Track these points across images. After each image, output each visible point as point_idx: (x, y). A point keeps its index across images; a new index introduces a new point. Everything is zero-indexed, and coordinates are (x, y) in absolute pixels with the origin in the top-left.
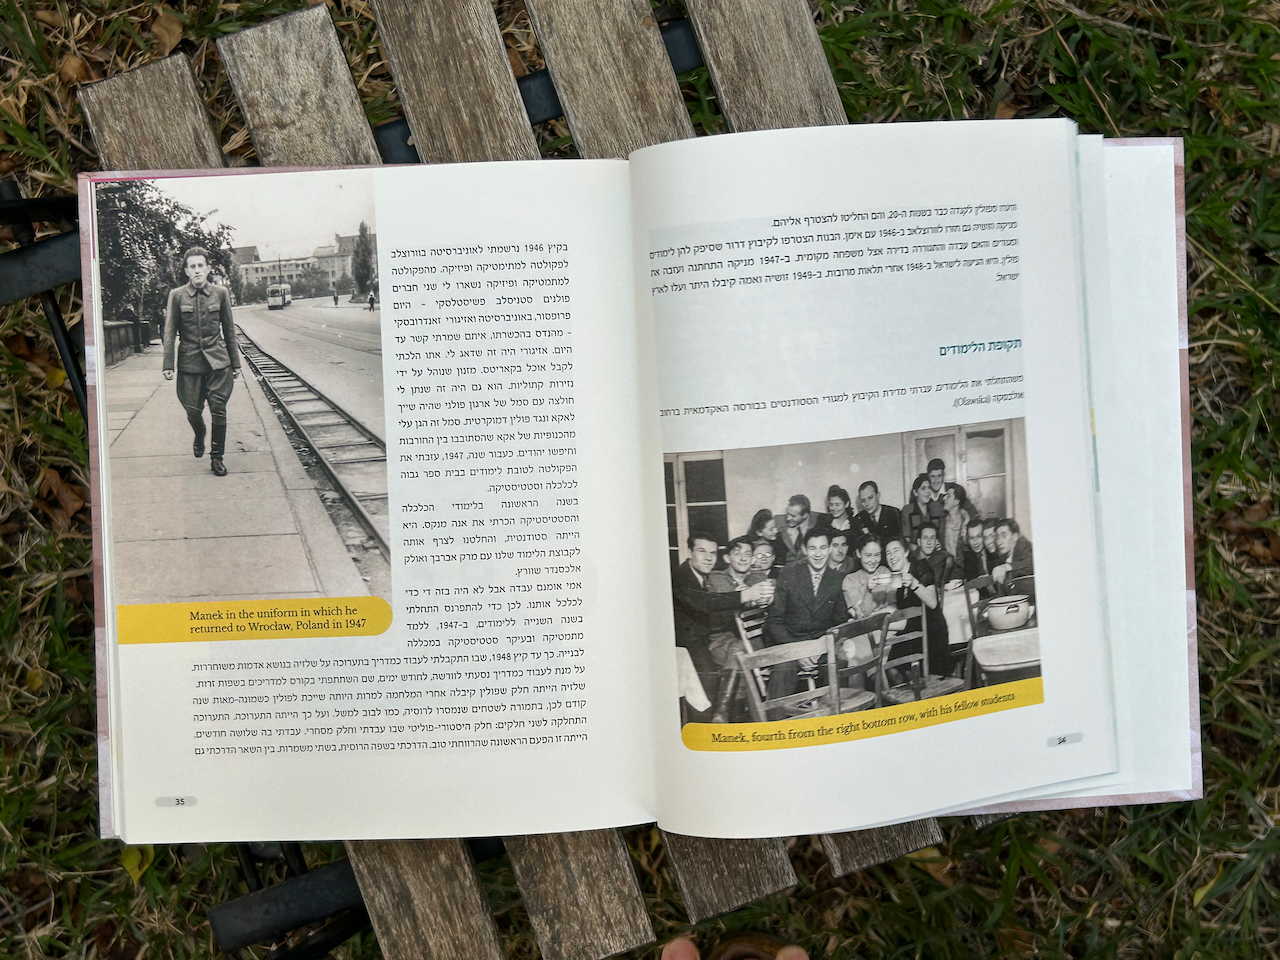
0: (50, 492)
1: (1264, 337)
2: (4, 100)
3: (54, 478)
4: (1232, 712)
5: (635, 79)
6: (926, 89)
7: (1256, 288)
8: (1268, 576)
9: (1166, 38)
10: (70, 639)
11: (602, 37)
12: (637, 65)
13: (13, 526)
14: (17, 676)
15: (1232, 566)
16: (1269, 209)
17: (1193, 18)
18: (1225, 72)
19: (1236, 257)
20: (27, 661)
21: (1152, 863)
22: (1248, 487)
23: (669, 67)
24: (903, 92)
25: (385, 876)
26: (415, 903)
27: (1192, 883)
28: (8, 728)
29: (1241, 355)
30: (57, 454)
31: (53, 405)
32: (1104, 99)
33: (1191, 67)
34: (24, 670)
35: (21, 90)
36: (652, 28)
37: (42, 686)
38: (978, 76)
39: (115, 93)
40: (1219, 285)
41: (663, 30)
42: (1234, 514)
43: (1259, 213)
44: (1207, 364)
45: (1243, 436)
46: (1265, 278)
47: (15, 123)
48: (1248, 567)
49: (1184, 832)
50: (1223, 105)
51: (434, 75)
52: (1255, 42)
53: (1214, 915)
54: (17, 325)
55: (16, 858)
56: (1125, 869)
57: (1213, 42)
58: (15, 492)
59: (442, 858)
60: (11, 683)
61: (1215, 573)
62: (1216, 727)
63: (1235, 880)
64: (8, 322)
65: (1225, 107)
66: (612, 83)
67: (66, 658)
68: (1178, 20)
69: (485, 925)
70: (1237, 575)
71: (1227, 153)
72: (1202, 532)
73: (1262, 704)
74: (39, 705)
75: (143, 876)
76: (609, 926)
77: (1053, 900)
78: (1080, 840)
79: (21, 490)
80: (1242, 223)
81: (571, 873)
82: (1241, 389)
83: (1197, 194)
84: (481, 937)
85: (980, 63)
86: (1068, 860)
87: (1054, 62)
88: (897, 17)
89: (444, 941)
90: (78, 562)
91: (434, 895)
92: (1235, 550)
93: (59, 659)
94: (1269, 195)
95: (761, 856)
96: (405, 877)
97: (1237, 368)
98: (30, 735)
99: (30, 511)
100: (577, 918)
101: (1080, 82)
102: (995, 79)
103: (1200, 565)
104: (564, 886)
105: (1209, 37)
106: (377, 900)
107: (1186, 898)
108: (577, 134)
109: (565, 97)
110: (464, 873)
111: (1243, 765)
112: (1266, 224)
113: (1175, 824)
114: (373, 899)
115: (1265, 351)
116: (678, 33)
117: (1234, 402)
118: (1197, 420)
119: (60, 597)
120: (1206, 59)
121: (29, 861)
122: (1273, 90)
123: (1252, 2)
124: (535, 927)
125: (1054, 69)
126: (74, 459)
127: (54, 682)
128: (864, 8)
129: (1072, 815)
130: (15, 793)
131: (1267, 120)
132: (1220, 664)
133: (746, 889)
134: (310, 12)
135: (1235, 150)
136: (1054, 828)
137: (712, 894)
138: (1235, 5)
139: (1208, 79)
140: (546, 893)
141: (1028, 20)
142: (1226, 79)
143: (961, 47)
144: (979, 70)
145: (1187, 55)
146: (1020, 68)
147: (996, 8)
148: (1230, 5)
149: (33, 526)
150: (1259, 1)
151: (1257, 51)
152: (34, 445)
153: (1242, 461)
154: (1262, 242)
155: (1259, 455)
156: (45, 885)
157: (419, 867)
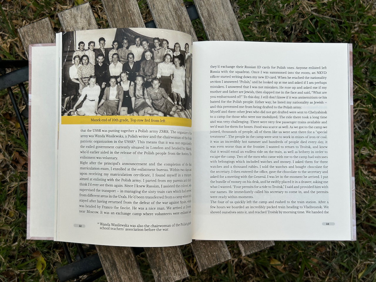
0: (16, 159)
1: (373, 107)
2: (3, 45)
3: (17, 155)
4: (368, 219)
5: (179, 22)
6: (271, 37)
7: (370, 92)
9: (341, 20)
10: (21, 201)
11: (169, 10)
12: (179, 17)
13: (5, 169)
14: (6, 213)
15: (367, 175)
16: (373, 70)
17: (349, 14)
18: (359, 30)
19: (364, 84)
20: (9, 208)
21: (345, 265)
22: (370, 151)
23: (189, 18)
24: (264, 38)
25: (108, 258)
26: (117, 266)
27: (358, 271)
28: (4, 228)
29: (367, 113)
30: (18, 148)
31: (17, 133)
32: (323, 39)
33: (349, 29)
34: (8, 211)
35: (8, 42)
36: (183, 7)
37: (13, 216)
38: (285, 32)
39: (29, 29)
40: (359, 92)
41: (187, 8)
42: (366, 160)
43: (370, 71)
44: (357, 116)
45: (368, 136)
46: (373, 90)
47: (6, 52)
48: (371, 176)
49: (355, 255)
50: (359, 39)
52: (367, 21)
53: (365, 281)
54: (6, 110)
55: (6, 267)
56: (337, 267)
57: (355, 21)
58: (6, 159)
59: (125, 252)
60: (4, 215)
61: (361, 177)
62: (364, 224)
63: (370, 270)
64: (4, 109)
65: (359, 40)
66: (172, 23)
67: (20, 207)
68: (345, 15)
69: (138, 272)
70: (368, 178)
71: (361, 54)
72: (357, 166)
74: (12, 221)
75: (43, 272)
76: (175, 272)
77: (316, 277)
78: (324, 259)
79: (8, 158)
80: (366, 74)
81: (164, 256)
82: (367, 123)
84: (137, 276)
85: (286, 28)
86: (320, 265)
87: (308, 28)
88: (261, 16)
89: (126, 277)
90: (24, 179)
91: (123, 263)
92: (367, 171)
93: (18, 207)
94: (373, 66)
95: (221, 250)
96: (114, 258)
97: (365, 116)
98: (10, 230)
99: (11, 164)
100: (165, 270)
101: (316, 34)
102: (291, 34)
103: (356, 175)
104: (161, 260)
105: (354, 20)
106: (106, 265)
107: (356, 276)
110: (132, 256)
111: (372, 235)
112: (373, 74)
113: (352, 253)
114: (105, 265)
115: (374, 111)
116: (192, 9)
117: (365, 127)
118: (355, 132)
119: (18, 189)
120: (353, 27)
121: (10, 268)
122: (373, 35)
123: (366, 9)
124: (153, 273)
125: (308, 30)
126: (23, 149)
127: (17, 214)
128: (251, 14)
129: (320, 251)
130: (5, 247)
131: (372, 44)
132: (364, 204)
133: (216, 260)
134: (84, 5)
135: (363, 52)
136: (315, 255)
137: (205, 262)
138: (361, 11)
139: (354, 32)
140: (156, 262)
141: (300, 17)
142: (359, 32)
143: (280, 25)
144: (286, 31)
145: (347, 25)
146: (298, 31)
147: (291, 13)
148: (359, 11)
149: (11, 169)
150: (368, 9)
151: (368, 24)
152: (11, 145)
153: (368, 144)
154: (372, 79)
155: (373, 142)
156: (14, 275)
157: (118, 255)
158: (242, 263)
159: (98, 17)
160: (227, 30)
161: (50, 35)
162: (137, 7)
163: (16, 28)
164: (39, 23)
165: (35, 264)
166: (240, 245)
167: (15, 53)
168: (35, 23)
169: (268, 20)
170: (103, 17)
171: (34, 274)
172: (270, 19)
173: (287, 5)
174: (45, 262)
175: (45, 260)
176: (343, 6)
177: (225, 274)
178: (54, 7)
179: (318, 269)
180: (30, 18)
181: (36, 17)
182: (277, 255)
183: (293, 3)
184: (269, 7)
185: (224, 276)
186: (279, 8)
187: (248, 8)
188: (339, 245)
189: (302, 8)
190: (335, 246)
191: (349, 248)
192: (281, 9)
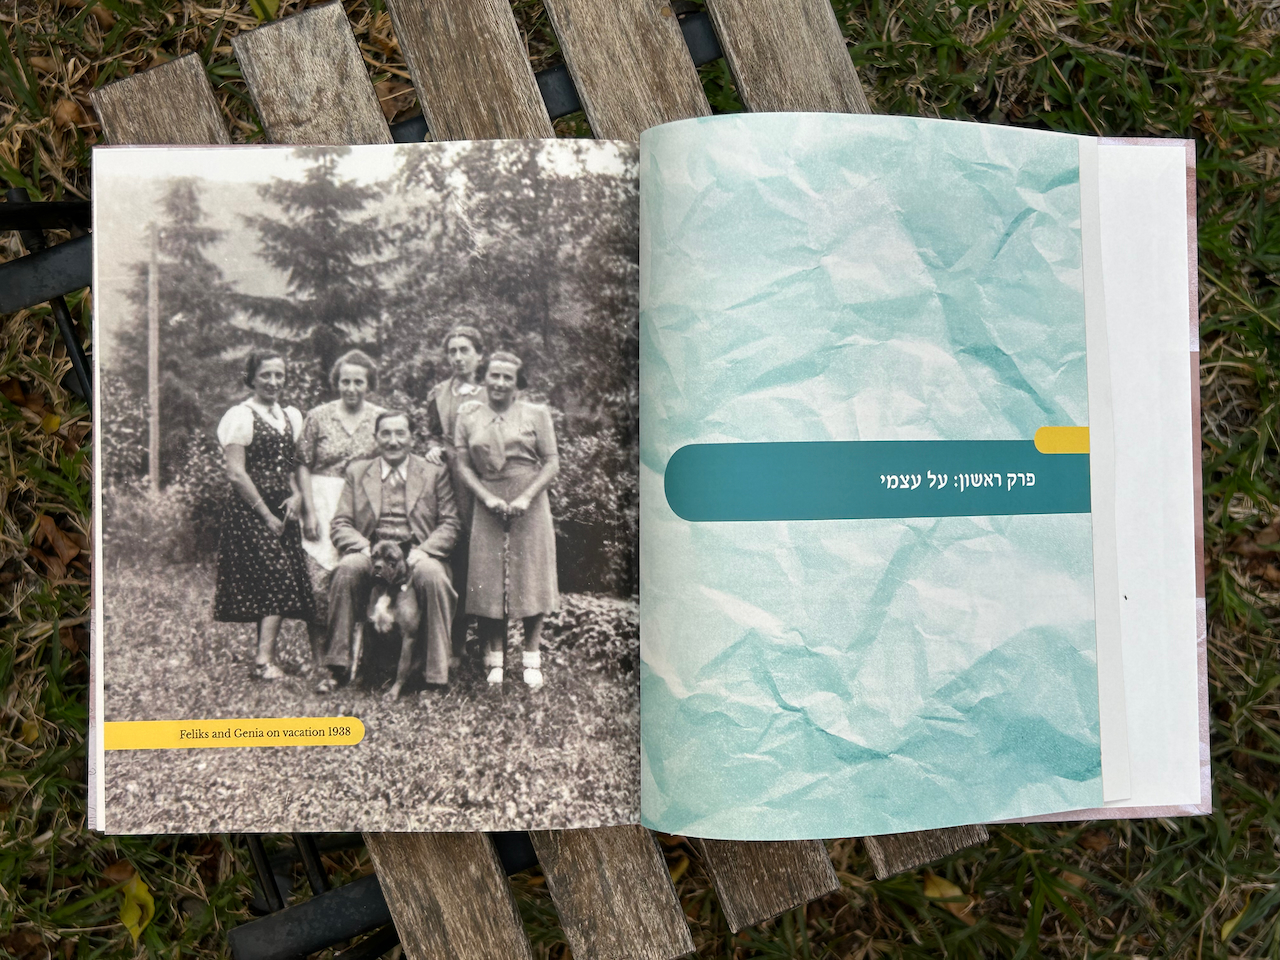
0: (45, 539)
1: (1269, 359)
3: (49, 525)
4: (1253, 738)
5: (654, 70)
7: (1258, 308)
9: (1158, 64)
10: (67, 688)
11: (620, 28)
12: (656, 55)
13: (7, 575)
14: (12, 728)
15: (1246, 589)
16: (1268, 232)
17: (1184, 43)
19: (1236, 279)
20: (22, 713)
21: (1178, 895)
22: (1258, 509)
23: (688, 57)
25: (414, 889)
26: (445, 917)
27: (1218, 915)
29: (1246, 377)
30: (52, 501)
31: (49, 450)
33: (1185, 93)
34: (19, 722)
35: (15, 134)
36: (670, 19)
37: (37, 739)
38: (973, 104)
39: (128, 94)
40: (1222, 307)
41: (681, 22)
42: (1245, 538)
43: (1257, 237)
44: (1212, 388)
45: (1252, 458)
46: (1267, 300)
47: (8, 166)
48: (1261, 591)
49: (1211, 862)
50: (1218, 129)
51: (451, 69)
52: (1247, 68)
53: (1243, 949)
54: (11, 369)
55: (12, 918)
56: (1151, 904)
57: (1205, 68)
58: (9, 540)
59: (473, 868)
60: (6, 736)
61: (1227, 596)
62: (1238, 753)
63: (1263, 912)
64: (2, 369)
65: (1220, 132)
66: (631, 74)
67: (63, 708)
68: (1170, 46)
69: (518, 938)
70: (1253, 599)
71: (1225, 177)
72: (1214, 557)
74: (35, 756)
75: (143, 934)
76: (646, 936)
77: (1079, 938)
78: (1104, 874)
79: (15, 538)
80: (1243, 245)
81: (606, 881)
82: (1247, 412)
84: (514, 952)
85: (975, 90)
86: (1092, 894)
87: (1048, 89)
88: (890, 48)
89: (476, 956)
90: (74, 611)
91: (465, 908)
92: (1248, 574)
93: (56, 710)
94: (1267, 219)
95: (802, 859)
96: (434, 890)
97: (1240, 388)
98: (25, 789)
99: (26, 560)
100: (612, 929)
101: (1075, 109)
102: (990, 109)
103: (1212, 590)
104: (599, 896)
105: (1201, 63)
106: (405, 915)
107: (1214, 933)
108: (597, 125)
109: (583, 89)
110: (496, 884)
111: (1266, 792)
112: (1265, 247)
113: (1201, 855)
114: (401, 915)
115: (1271, 372)
116: (696, 26)
117: (1241, 425)
118: (1205, 445)
119: (55, 644)
120: (1199, 85)
121: (25, 920)
122: (1267, 116)
123: (1242, 28)
124: (570, 939)
125: (1049, 96)
126: (71, 506)
127: (51, 732)
128: (856, 40)
129: (1094, 849)
130: (9, 848)
131: (1260, 144)
132: (1238, 689)
133: (787, 894)
134: (325, 9)
135: (1231, 173)
136: (1077, 863)
137: (752, 900)
138: (1225, 31)
139: (1201, 105)
140: (581, 903)
141: (1021, 51)
142: (1219, 104)
143: (956, 77)
144: (974, 99)
145: (1180, 80)
146: (1013, 98)
147: (989, 39)
148: (1220, 31)
149: (27, 574)
150: (1248, 27)
151: (1248, 76)
152: (29, 491)
153: (1252, 483)
154: (1262, 264)
155: (1267, 477)
156: (42, 945)
157: (449, 879)
160: (822, 97)
162: (509, 20)
163: (44, 83)
164: (167, 72)
165: (113, 906)
166: (871, 842)
167: (41, 171)
168: (152, 72)
169: (912, 60)
171: (112, 942)
172: (920, 56)
173: (975, 11)
174: (150, 900)
175: (150, 890)
176: (1164, 16)
177: (773, 930)
178: (176, 10)
179: (1085, 910)
180: (92, 50)
181: (115, 45)
182: (951, 865)
183: (995, 4)
184: (917, 16)
185: (770, 937)
186: (949, 19)
187: (844, 20)
188: (1158, 829)
189: (1028, 20)
190: (1142, 830)
191: (1193, 838)
192: (957, 22)
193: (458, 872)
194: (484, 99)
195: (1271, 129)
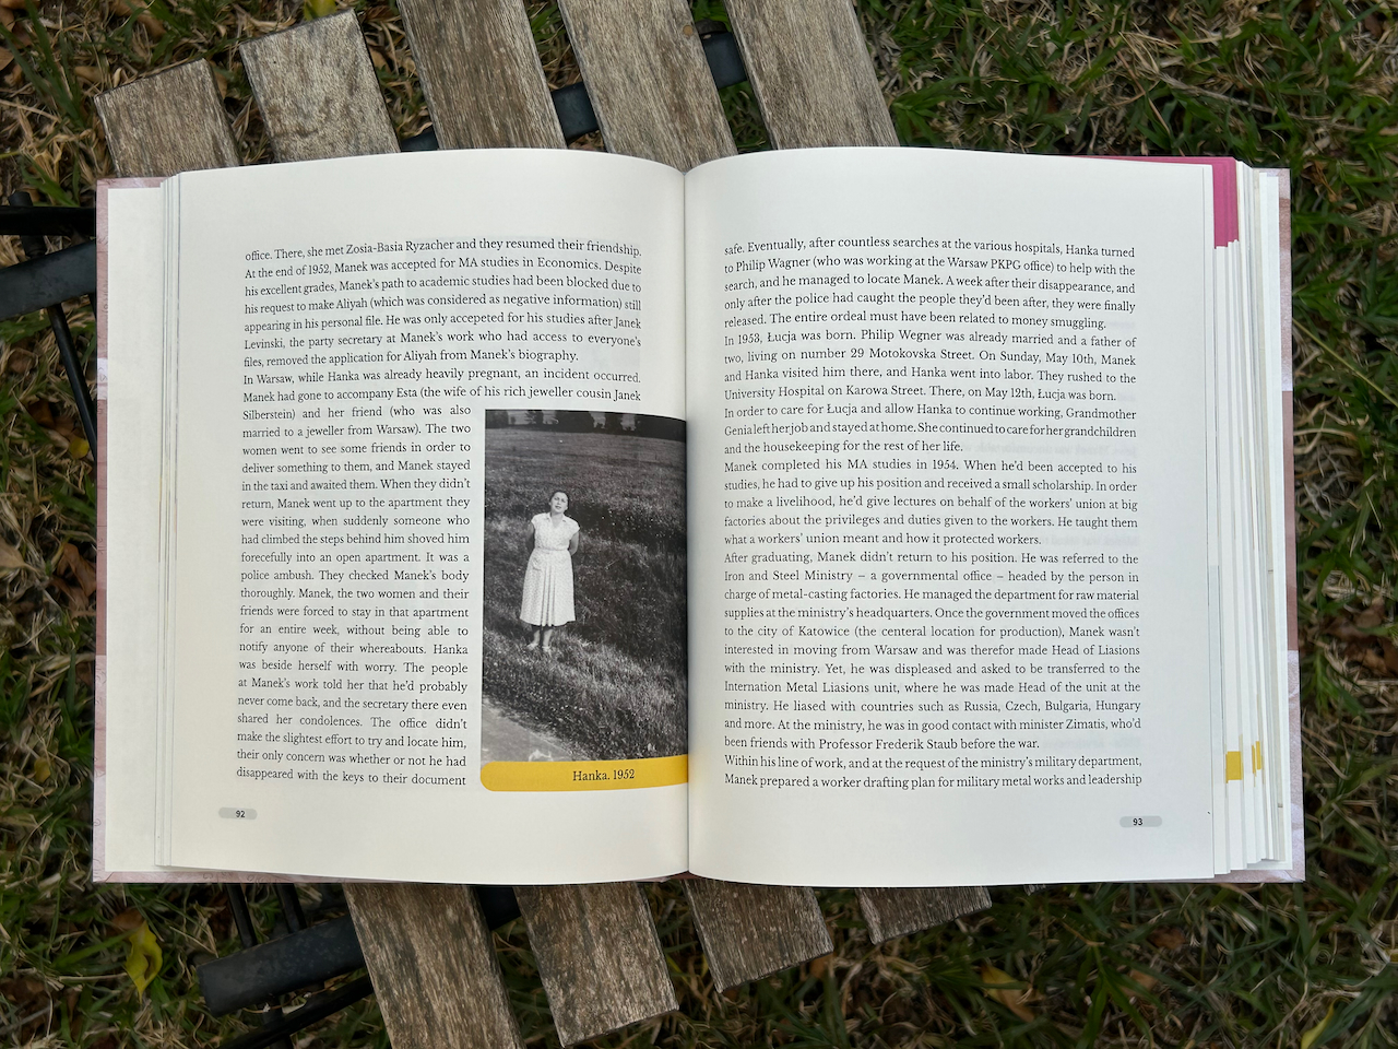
0: (68, 569)
1: (1375, 427)
2: (37, 155)
3: (72, 554)
4: (1344, 836)
5: (674, 91)
7: (1366, 374)
8: (1383, 689)
9: (1267, 110)
10: (78, 724)
11: (640, 46)
12: (676, 75)
13: (27, 605)
14: (24, 764)
15: (1343, 676)
16: (1380, 293)
17: (1296, 88)
18: (1332, 147)
19: (1344, 342)
20: (36, 749)
21: (1252, 998)
22: (1357, 589)
23: (709, 78)
25: (388, 931)
26: (419, 961)
27: (1301, 1026)
28: (11, 821)
29: (1351, 447)
30: (77, 529)
31: (75, 476)
33: (1295, 141)
34: (32, 758)
35: (56, 145)
36: (692, 38)
37: (50, 777)
38: (1065, 146)
39: (134, 100)
40: (1326, 370)
41: (704, 43)
42: (1344, 620)
43: (1369, 297)
44: (1314, 457)
45: (1352, 533)
46: (1375, 364)
47: (48, 180)
48: (1360, 678)
49: (1290, 966)
50: (1329, 181)
51: (465, 83)
52: (1363, 115)
54: (40, 390)
55: (14, 963)
56: (1225, 1009)
57: (1318, 115)
58: (31, 568)
59: (450, 913)
60: (17, 772)
61: (1322, 682)
62: (1327, 851)
63: (1346, 1023)
64: (30, 389)
65: (1331, 183)
66: (649, 94)
67: (76, 746)
68: (1281, 90)
69: (493, 987)
70: (1349, 686)
71: (1334, 232)
72: (1309, 639)
73: (1377, 830)
74: (45, 795)
75: (148, 987)
76: (628, 991)
77: (1144, 1041)
78: (1177, 976)
79: (37, 566)
80: (1353, 306)
81: (588, 932)
82: (1350, 484)
83: (1302, 274)
84: (489, 1001)
85: (1067, 132)
86: (1163, 998)
87: (1147, 133)
88: (978, 83)
89: (449, 1004)
91: (440, 954)
92: (1346, 659)
93: (67, 746)
94: (1380, 278)
95: (795, 918)
96: (409, 932)
97: (1344, 459)
98: (33, 828)
99: (47, 589)
100: (593, 982)
103: (1306, 675)
104: (580, 947)
105: (1313, 109)
106: (379, 958)
107: (1293, 1044)
109: (599, 108)
110: (473, 930)
111: (1355, 895)
112: (1376, 309)
113: (1281, 958)
114: (373, 957)
115: (1376, 442)
116: (721, 47)
117: (1344, 499)
118: (1304, 517)
119: (72, 677)
120: (1311, 133)
121: (28, 966)
122: (1383, 167)
123: (1360, 73)
124: (548, 991)
125: (1148, 140)
127: (63, 770)
128: (943, 74)
129: (1166, 947)
130: (15, 889)
131: (1377, 199)
132: (1329, 781)
133: (777, 954)
134: (337, 18)
135: (1343, 228)
136: (1147, 962)
137: (739, 959)
138: (1341, 77)
139: (1315, 154)
140: (560, 954)
141: (1120, 91)
142: (1332, 154)
143: (1047, 117)
144: (1067, 140)
145: (1290, 127)
146: (1111, 141)
147: (1085, 76)
148: (1336, 76)
149: (48, 604)
150: (1367, 73)
151: (1365, 125)
152: (52, 518)
153: (1351, 561)
154: (1373, 327)
155: (1371, 555)
156: (43, 993)
157: (425, 922)
158: (877, 979)
159: (387, 68)
160: (847, 125)
161: (210, 121)
162: (526, 34)
163: (88, 93)
164: (173, 79)
165: (121, 956)
166: (867, 904)
167: (81, 185)
168: (158, 77)
169: (1002, 97)
170: (406, 66)
171: (115, 992)
172: (1011, 94)
173: (1073, 48)
174: (157, 952)
175: (158, 941)
176: (1277, 59)
177: (814, 1016)
178: (230, 22)
179: (1155, 1013)
180: (139, 60)
181: (163, 57)
182: (1008, 957)
183: (1094, 41)
184: (1009, 51)
185: (811, 1024)
186: (1044, 55)
187: (931, 53)
188: (1234, 927)
189: (1128, 59)
190: (1220, 929)
191: (1272, 939)
192: (1051, 59)
193: (434, 914)
194: (496, 114)
195: (1386, 182)
